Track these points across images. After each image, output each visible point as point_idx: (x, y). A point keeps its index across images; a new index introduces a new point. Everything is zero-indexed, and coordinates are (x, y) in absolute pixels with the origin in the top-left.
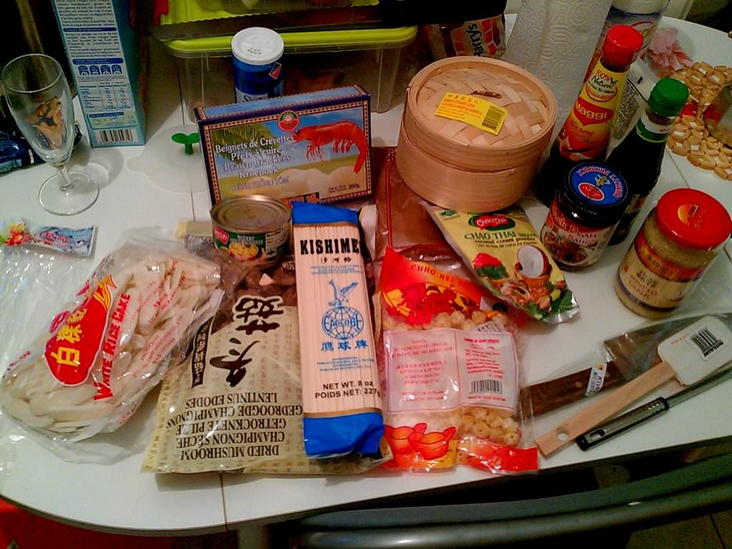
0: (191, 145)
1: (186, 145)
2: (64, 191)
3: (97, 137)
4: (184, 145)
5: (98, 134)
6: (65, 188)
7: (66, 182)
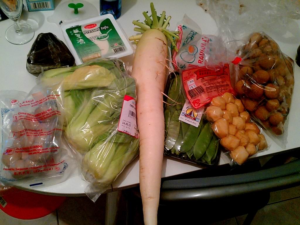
0: (77, 9)
1: (75, 9)
2: (17, 32)
3: (31, 6)
4: (74, 9)
5: (32, 4)
6: (18, 31)
7: (18, 28)
